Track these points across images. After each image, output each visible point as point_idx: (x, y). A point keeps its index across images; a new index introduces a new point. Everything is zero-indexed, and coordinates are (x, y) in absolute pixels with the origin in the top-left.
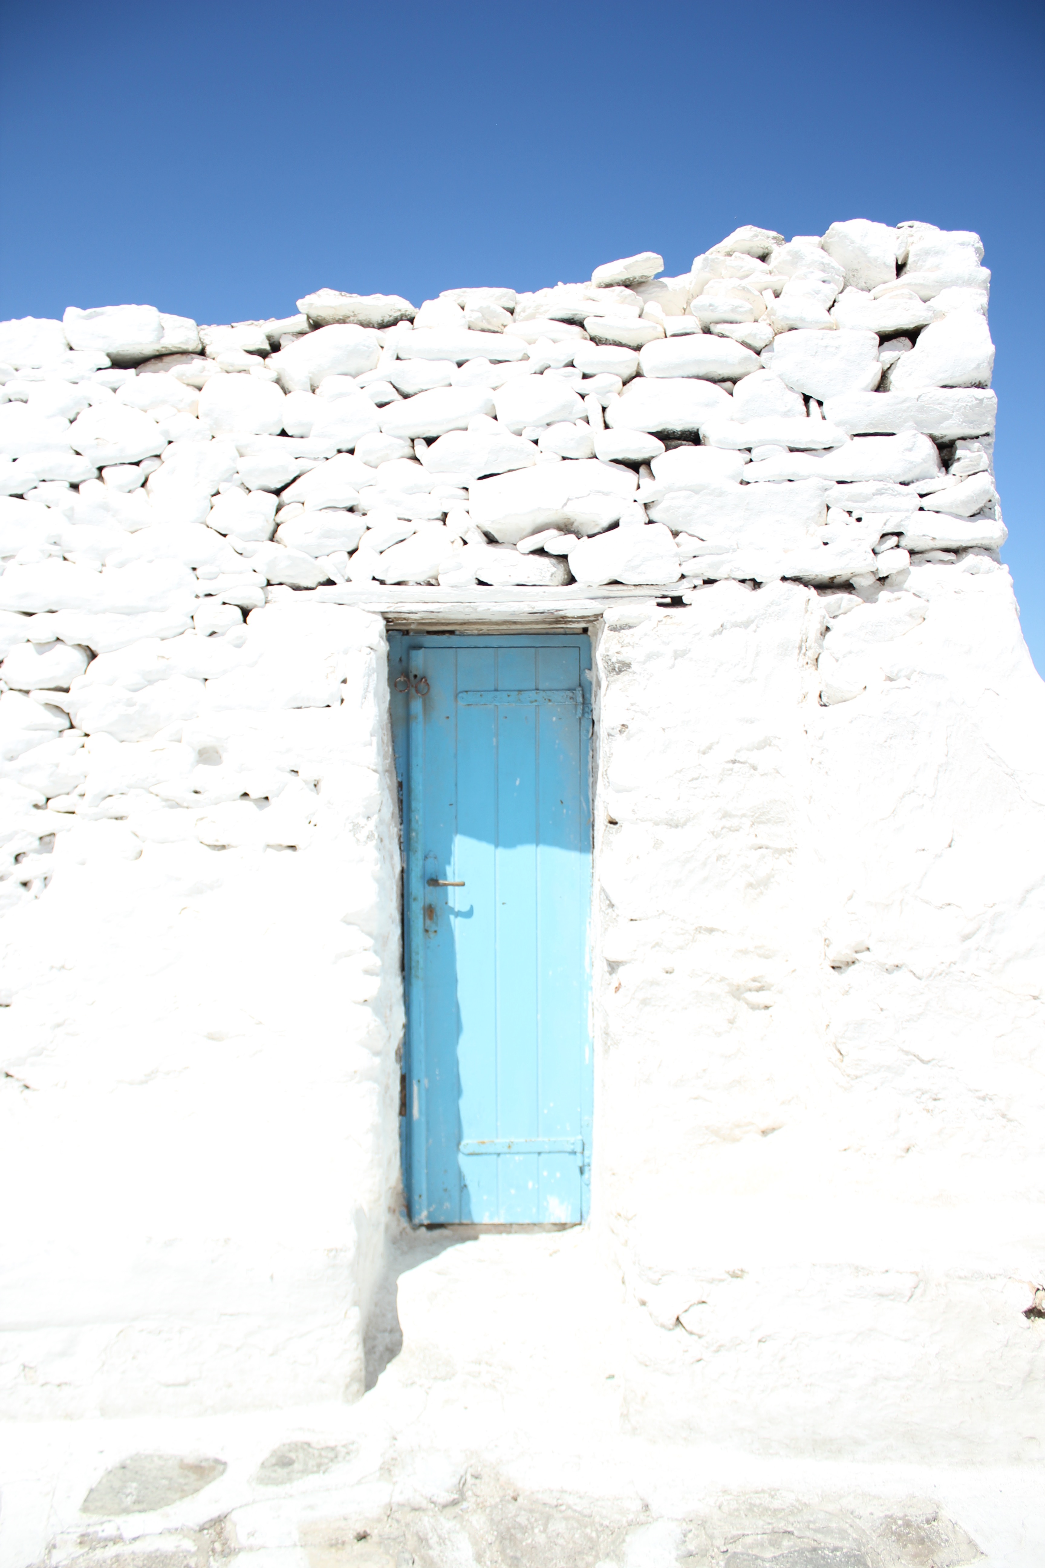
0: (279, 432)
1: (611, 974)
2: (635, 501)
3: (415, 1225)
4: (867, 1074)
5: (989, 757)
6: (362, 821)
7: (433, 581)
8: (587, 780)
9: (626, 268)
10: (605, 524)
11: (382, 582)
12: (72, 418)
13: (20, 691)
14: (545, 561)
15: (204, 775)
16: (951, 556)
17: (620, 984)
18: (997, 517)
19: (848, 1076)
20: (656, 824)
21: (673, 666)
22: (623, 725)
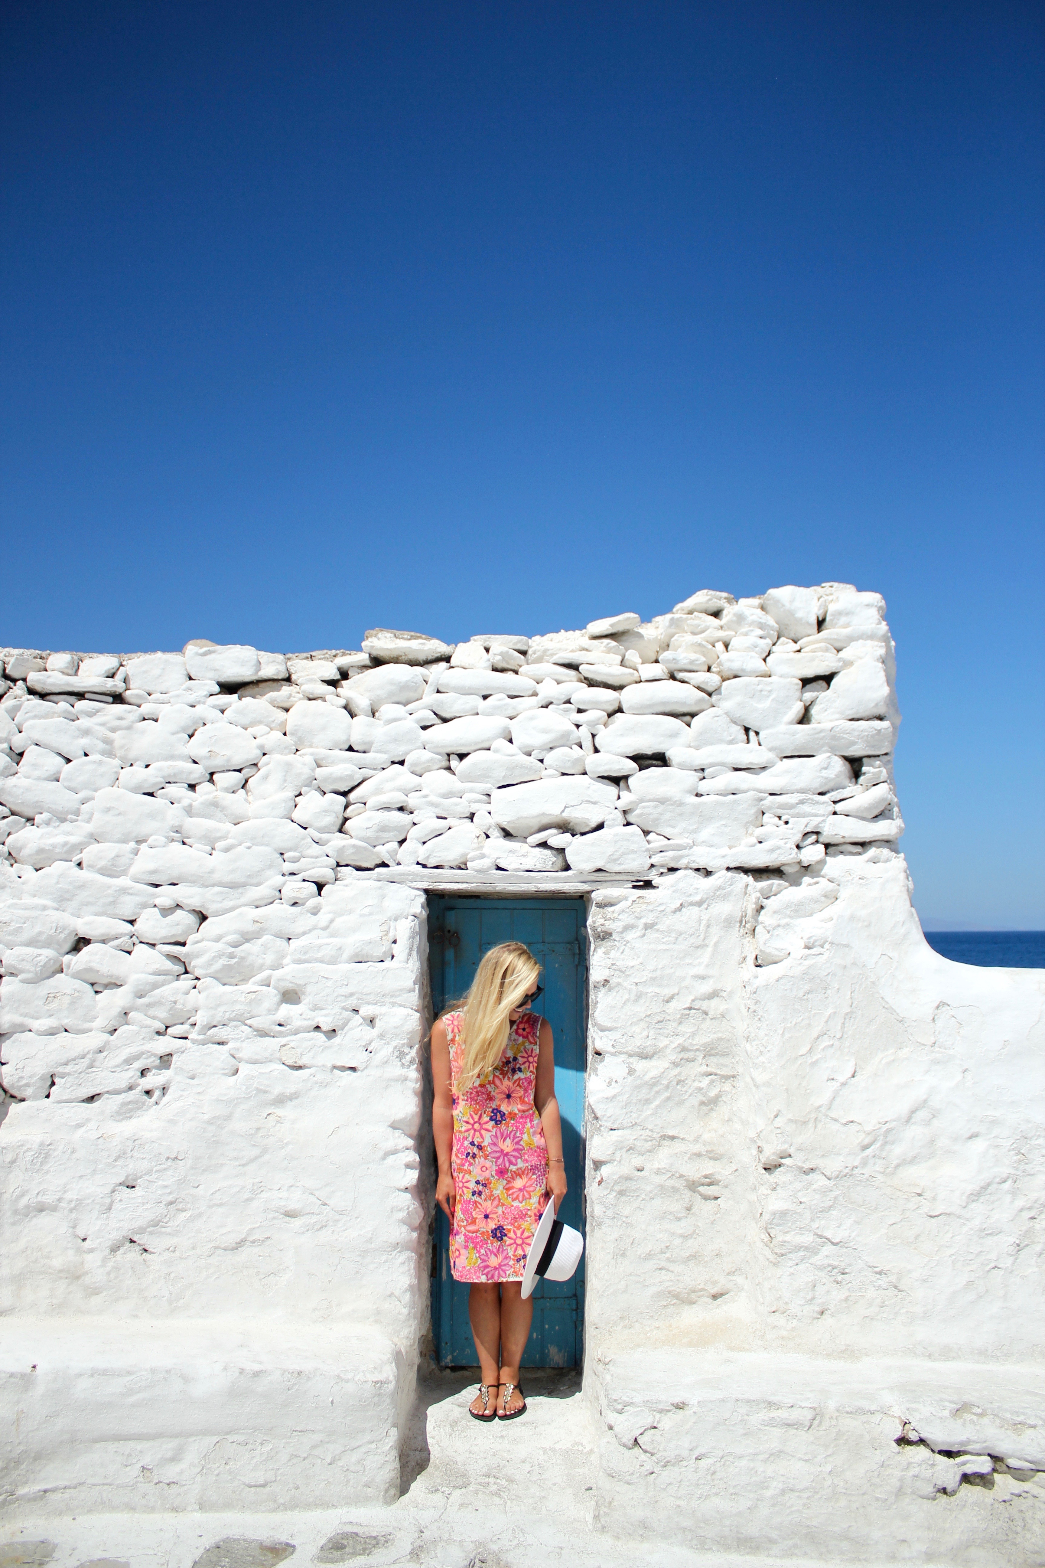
0: (347, 747)
1: (595, 1171)
2: (616, 808)
3: (442, 1367)
4: (790, 1252)
5: (884, 1007)
6: (407, 1050)
7: (463, 866)
8: (582, 1013)
9: (611, 626)
10: (593, 824)
11: (424, 866)
12: (190, 733)
13: (148, 943)
14: (548, 852)
15: (286, 1010)
16: (858, 849)
17: (602, 1179)
18: (895, 817)
19: (776, 1254)
20: (631, 1056)
21: (644, 935)
22: (606, 980)
